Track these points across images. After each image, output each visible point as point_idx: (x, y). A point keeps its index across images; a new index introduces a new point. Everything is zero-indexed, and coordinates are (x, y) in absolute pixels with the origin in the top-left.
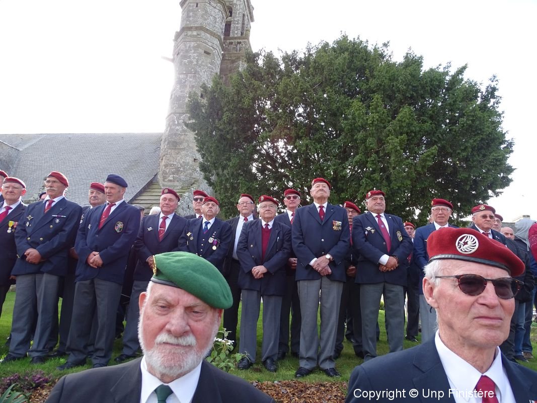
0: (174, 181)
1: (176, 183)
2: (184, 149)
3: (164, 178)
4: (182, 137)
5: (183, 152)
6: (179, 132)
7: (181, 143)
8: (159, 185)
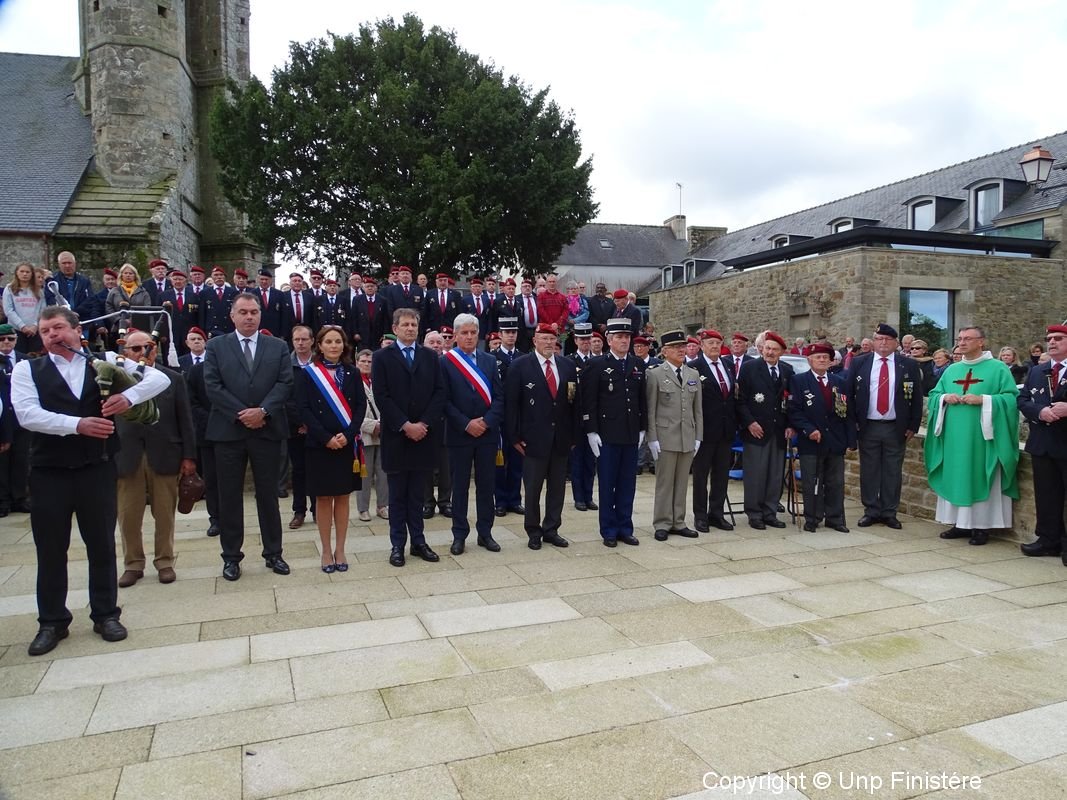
0: (133, 174)
1: (137, 178)
2: (142, 116)
3: (113, 168)
4: (136, 92)
5: (143, 121)
6: (128, 83)
7: (136, 104)
8: (103, 178)
